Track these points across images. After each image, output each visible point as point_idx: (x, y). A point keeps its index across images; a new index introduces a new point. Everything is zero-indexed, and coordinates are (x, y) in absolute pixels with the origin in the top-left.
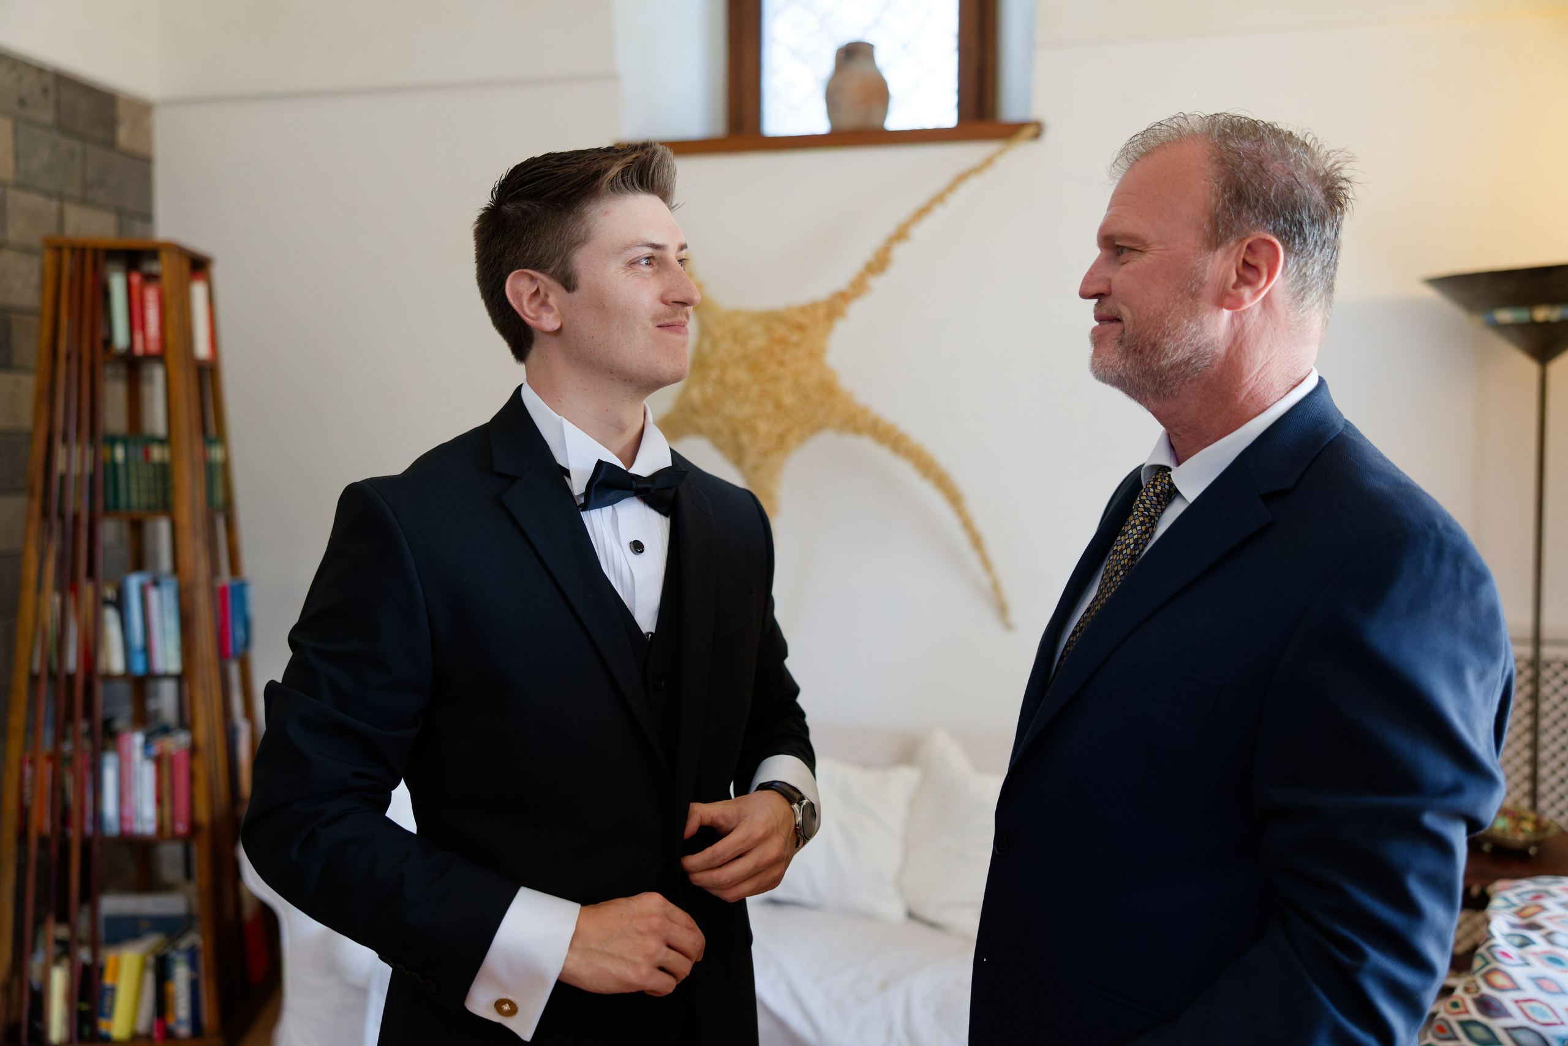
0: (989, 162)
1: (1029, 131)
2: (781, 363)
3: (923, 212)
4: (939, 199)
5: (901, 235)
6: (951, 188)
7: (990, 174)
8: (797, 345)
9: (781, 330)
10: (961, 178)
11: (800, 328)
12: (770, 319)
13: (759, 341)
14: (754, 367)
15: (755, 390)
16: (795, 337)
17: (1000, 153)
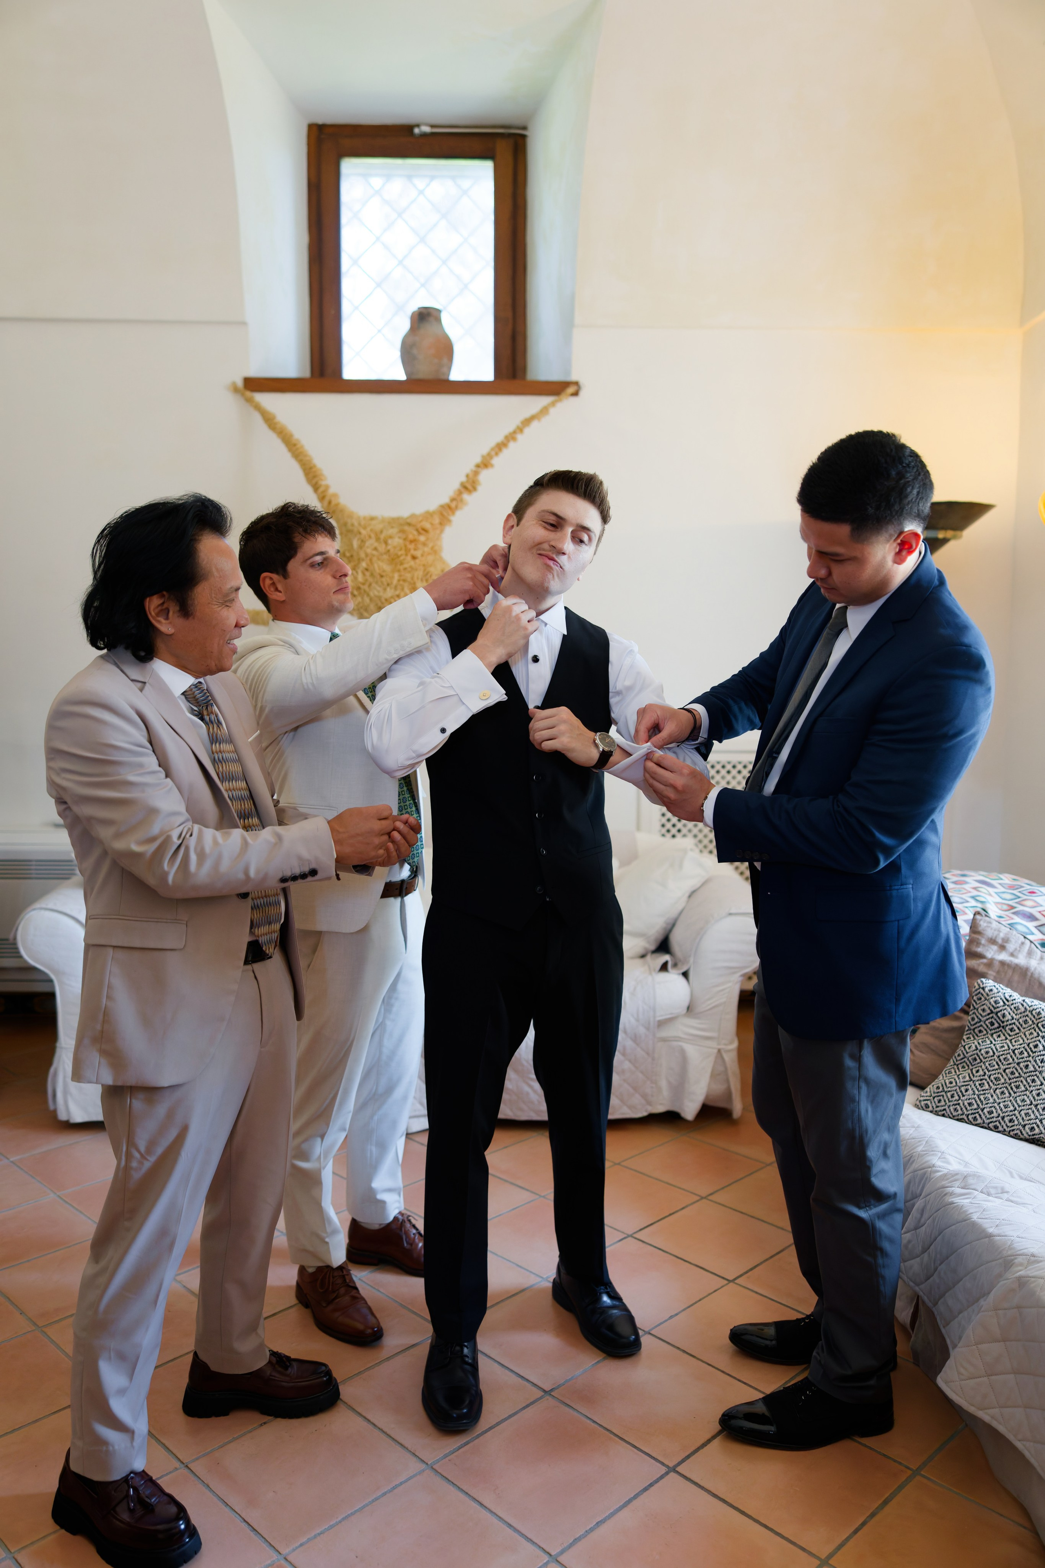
0: (544, 411)
1: (571, 390)
2: (414, 558)
3: (500, 447)
4: (511, 437)
5: (485, 464)
6: (520, 429)
7: (545, 420)
8: (424, 544)
9: (412, 534)
10: (527, 422)
11: (426, 531)
12: (403, 525)
13: (397, 541)
14: (394, 560)
15: (396, 576)
16: (422, 538)
17: (553, 404)
